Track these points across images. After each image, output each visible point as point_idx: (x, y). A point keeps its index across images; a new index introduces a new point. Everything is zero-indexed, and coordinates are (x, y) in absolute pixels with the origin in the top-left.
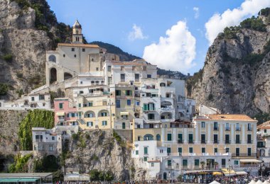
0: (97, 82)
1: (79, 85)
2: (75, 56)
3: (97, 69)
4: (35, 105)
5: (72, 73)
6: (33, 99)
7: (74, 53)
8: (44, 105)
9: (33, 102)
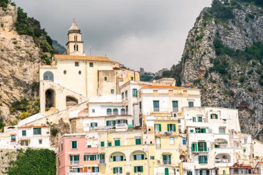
0: (116, 110)
1: (91, 114)
2: (80, 72)
3: (112, 91)
4: (27, 142)
5: (77, 97)
6: (24, 133)
7: (78, 69)
8: (40, 142)
9: (24, 138)
